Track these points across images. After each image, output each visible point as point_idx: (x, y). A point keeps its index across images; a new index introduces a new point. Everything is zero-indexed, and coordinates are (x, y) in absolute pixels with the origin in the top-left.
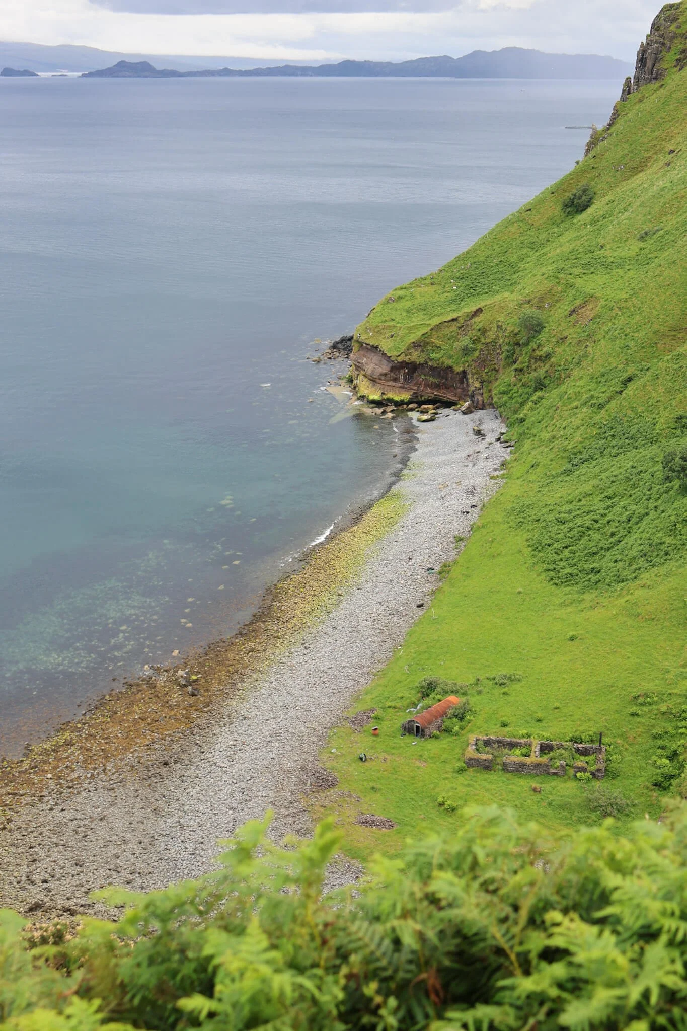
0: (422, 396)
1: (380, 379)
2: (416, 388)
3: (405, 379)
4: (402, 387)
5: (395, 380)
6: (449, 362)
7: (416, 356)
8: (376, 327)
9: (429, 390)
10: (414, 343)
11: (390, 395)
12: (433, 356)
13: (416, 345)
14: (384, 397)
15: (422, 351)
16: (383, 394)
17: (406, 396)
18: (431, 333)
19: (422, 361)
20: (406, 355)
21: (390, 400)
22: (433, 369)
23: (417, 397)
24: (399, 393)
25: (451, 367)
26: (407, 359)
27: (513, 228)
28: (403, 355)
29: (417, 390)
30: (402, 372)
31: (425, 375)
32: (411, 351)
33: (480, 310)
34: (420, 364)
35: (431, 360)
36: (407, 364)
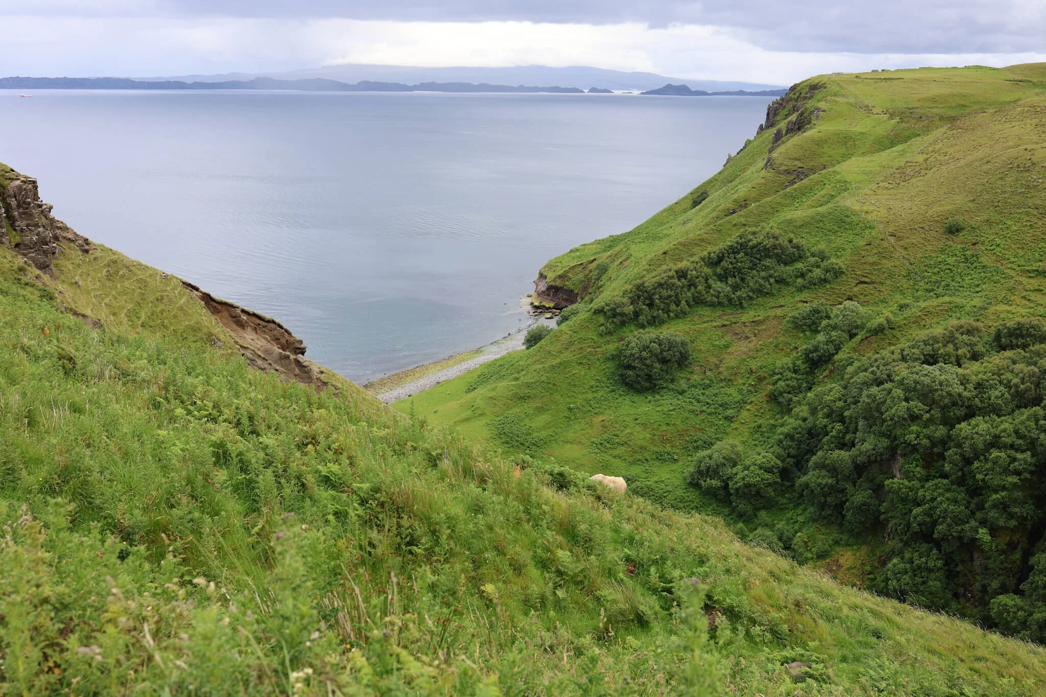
0: (559, 305)
1: (542, 294)
2: (557, 300)
3: (553, 295)
4: (551, 300)
5: (549, 295)
6: (572, 287)
7: (558, 283)
8: (550, 265)
9: (564, 302)
10: (559, 275)
11: (544, 304)
12: (567, 283)
13: (560, 277)
14: (541, 304)
15: (562, 280)
16: (541, 302)
17: (552, 305)
18: (569, 271)
19: (562, 285)
20: (554, 282)
21: (544, 306)
22: (566, 290)
23: (557, 305)
24: (549, 303)
25: (573, 290)
26: (553, 284)
28: (552, 282)
29: (558, 302)
30: (552, 291)
31: (562, 294)
32: (556, 279)
33: (595, 259)
34: (560, 287)
35: (566, 285)
36: (554, 286)
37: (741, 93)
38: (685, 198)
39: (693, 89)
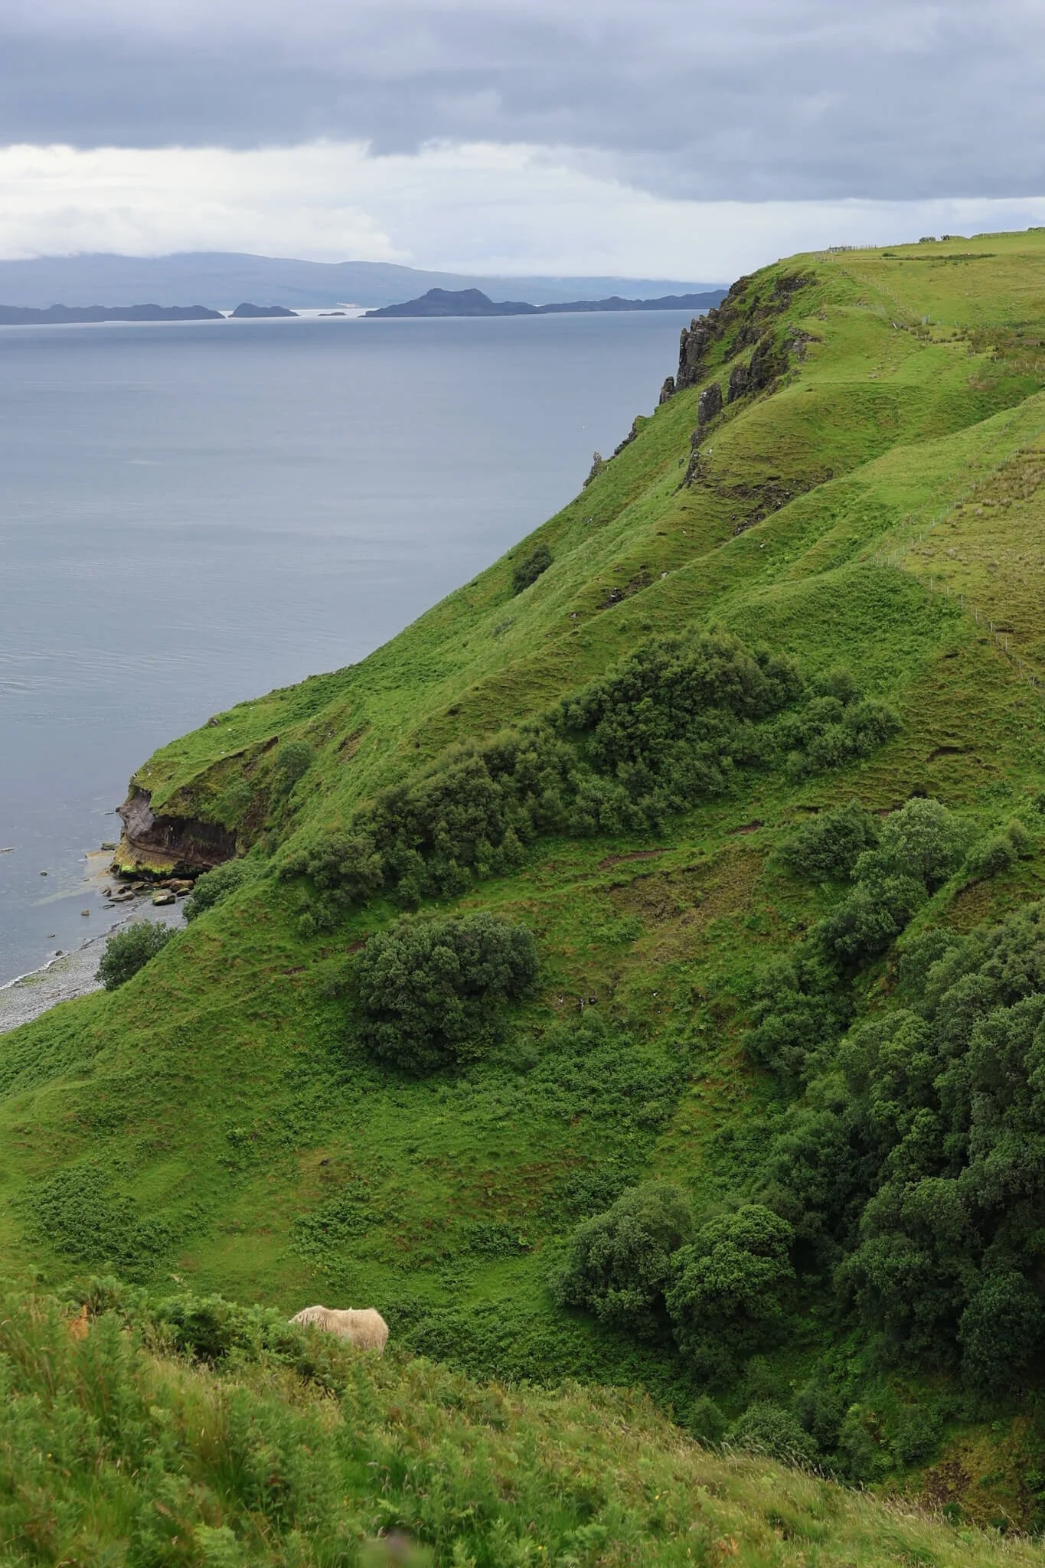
0: (188, 867)
1: (139, 842)
2: (183, 855)
3: (171, 841)
4: (166, 854)
5: (159, 843)
6: (219, 817)
7: (183, 809)
8: (158, 764)
9: (199, 858)
10: (183, 788)
11: (148, 866)
12: (205, 807)
13: (185, 791)
14: (141, 867)
15: (193, 801)
16: (138, 863)
17: (168, 867)
18: (209, 775)
19: (192, 814)
20: (170, 807)
21: (148, 874)
22: (204, 826)
23: (182, 868)
24: (161, 862)
25: (222, 825)
26: (170, 812)
27: (446, 613)
28: (166, 806)
29: (185, 858)
30: (166, 830)
31: (194, 836)
32: (177, 800)
33: (275, 741)
34: (188, 819)
35: (202, 813)
36: (171, 818)
37: (615, 304)
38: (496, 569)
39: (496, 298)
